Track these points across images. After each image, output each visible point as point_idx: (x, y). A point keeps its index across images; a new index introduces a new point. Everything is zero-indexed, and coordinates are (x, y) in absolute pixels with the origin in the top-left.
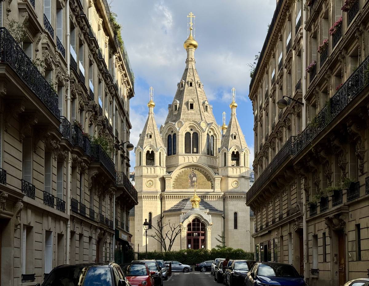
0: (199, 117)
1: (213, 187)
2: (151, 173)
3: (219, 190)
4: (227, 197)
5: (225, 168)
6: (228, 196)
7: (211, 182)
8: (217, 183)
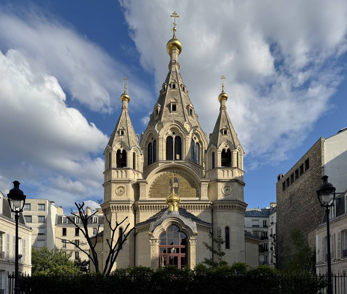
0: (183, 119)
1: (198, 195)
2: (122, 177)
3: (206, 198)
4: (216, 206)
5: (213, 171)
6: (218, 206)
7: (196, 188)
8: (204, 189)
